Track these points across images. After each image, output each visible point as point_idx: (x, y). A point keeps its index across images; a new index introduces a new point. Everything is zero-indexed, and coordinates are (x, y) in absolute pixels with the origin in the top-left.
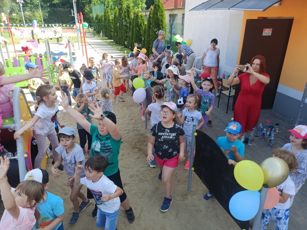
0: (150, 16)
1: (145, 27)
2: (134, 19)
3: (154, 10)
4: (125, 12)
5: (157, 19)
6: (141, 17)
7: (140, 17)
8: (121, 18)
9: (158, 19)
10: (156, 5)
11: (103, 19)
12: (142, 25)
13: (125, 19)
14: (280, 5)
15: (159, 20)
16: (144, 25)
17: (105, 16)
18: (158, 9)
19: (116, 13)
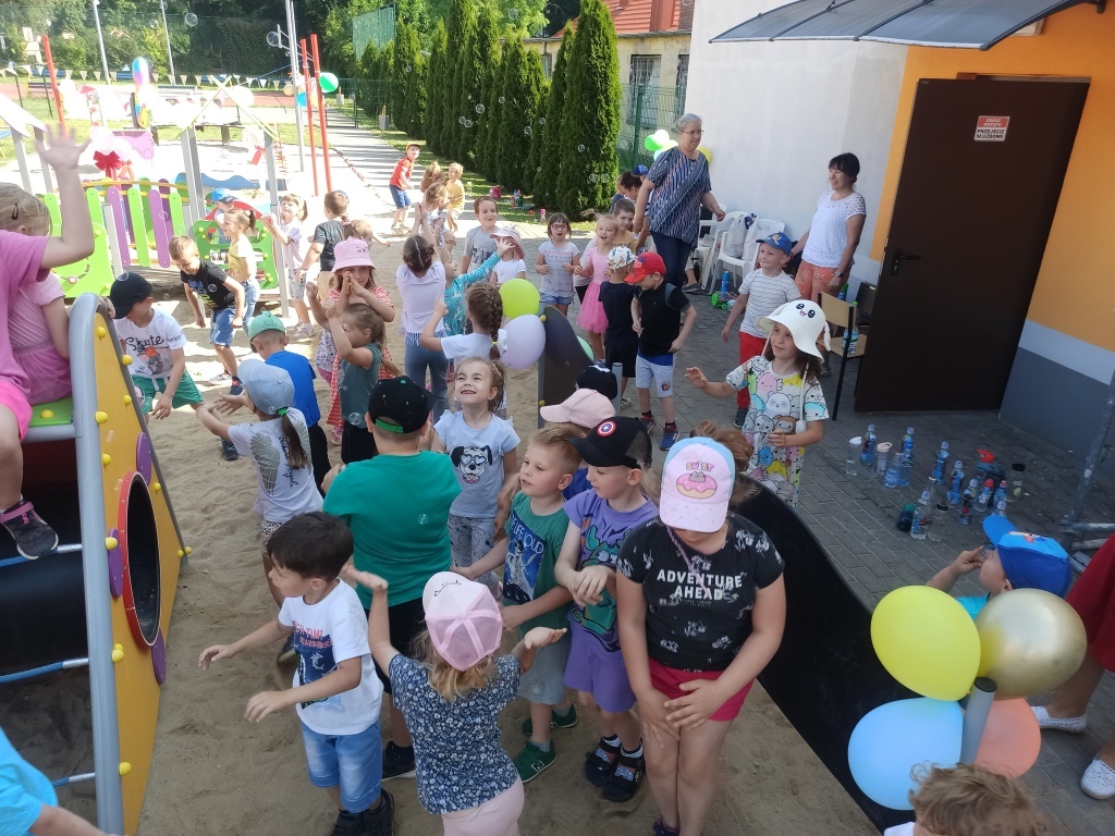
0: (563, 59)
1: (543, 99)
2: (503, 66)
3: (579, 35)
4: (472, 39)
5: (589, 70)
6: (529, 60)
7: (525, 59)
8: (456, 60)
9: (591, 70)
10: (585, 16)
11: (391, 62)
12: (533, 88)
13: (471, 64)
14: (1043, 31)
15: (595, 74)
16: (538, 90)
17: (398, 51)
18: (594, 33)
19: (437, 43)
